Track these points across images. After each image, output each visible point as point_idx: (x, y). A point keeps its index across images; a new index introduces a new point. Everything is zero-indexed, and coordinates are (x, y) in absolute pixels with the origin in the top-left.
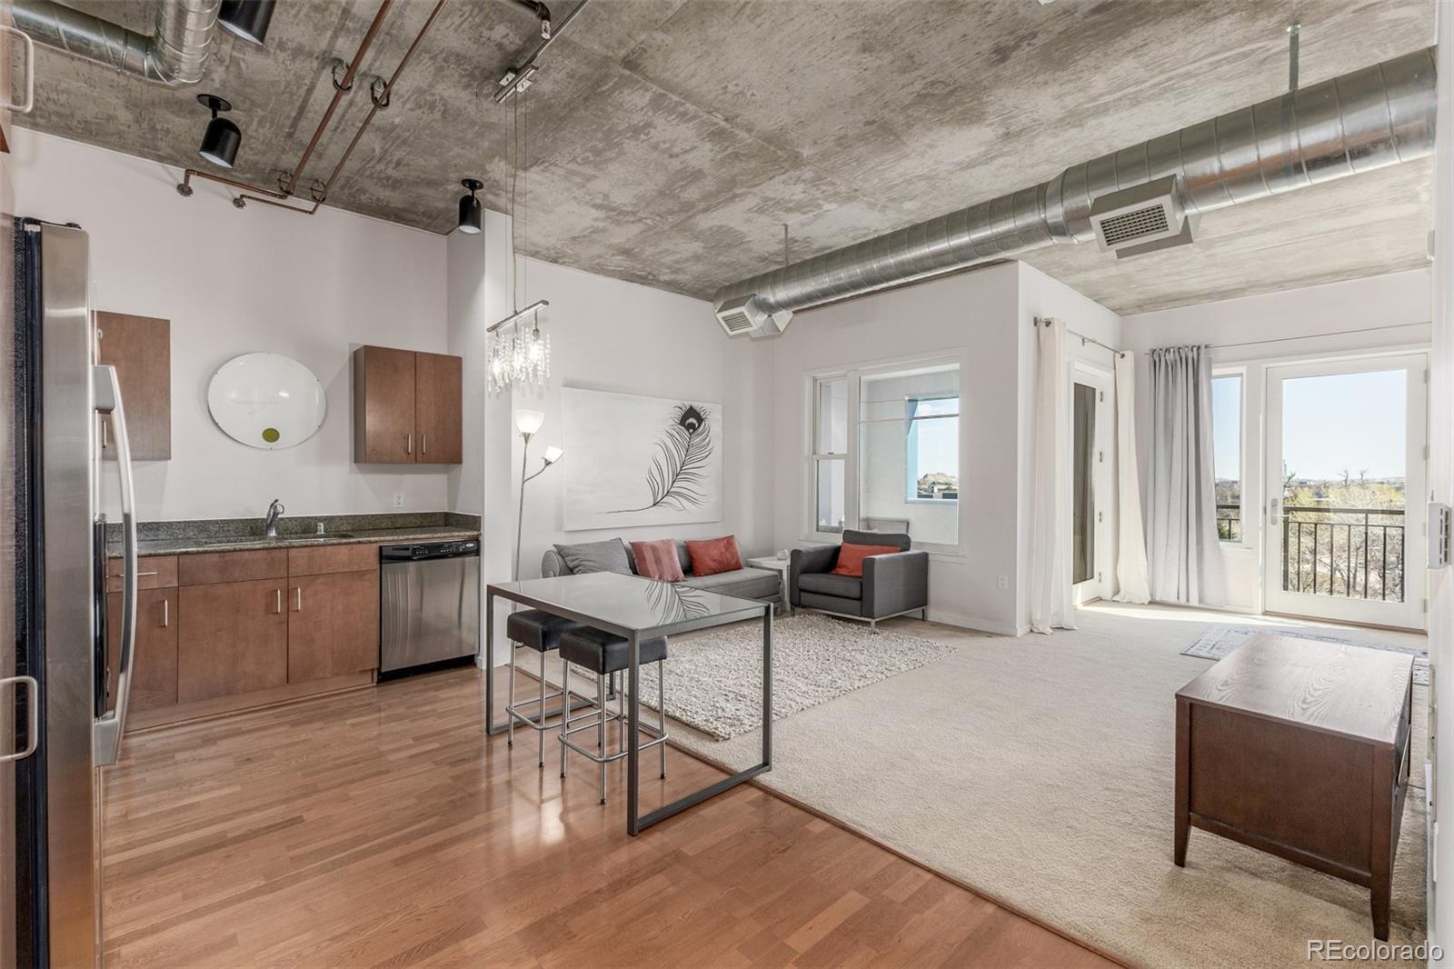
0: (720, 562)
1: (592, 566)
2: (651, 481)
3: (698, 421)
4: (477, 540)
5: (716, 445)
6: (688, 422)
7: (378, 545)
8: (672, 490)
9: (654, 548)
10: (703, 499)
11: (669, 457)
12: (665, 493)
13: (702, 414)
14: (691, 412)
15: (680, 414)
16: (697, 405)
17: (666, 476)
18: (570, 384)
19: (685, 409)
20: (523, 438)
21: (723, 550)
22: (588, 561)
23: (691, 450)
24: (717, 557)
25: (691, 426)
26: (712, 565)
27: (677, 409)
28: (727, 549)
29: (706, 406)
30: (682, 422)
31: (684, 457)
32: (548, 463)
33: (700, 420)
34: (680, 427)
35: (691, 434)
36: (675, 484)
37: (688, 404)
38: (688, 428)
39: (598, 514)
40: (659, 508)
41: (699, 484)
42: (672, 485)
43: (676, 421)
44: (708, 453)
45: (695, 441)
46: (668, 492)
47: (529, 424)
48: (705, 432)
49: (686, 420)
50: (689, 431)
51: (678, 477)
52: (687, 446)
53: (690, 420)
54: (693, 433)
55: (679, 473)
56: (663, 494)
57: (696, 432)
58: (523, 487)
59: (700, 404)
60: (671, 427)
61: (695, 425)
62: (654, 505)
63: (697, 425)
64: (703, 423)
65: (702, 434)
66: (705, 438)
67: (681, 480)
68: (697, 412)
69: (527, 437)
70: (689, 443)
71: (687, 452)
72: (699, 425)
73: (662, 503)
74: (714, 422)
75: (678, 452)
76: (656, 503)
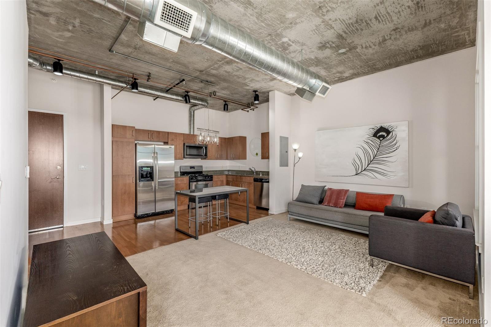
2: (354, 163)
5: (402, 143)
6: (378, 136)
7: (255, 177)
8: (367, 168)
10: (389, 173)
11: (365, 151)
12: (363, 169)
13: (390, 129)
14: (382, 129)
15: (373, 132)
16: (385, 125)
17: (363, 162)
18: (320, 130)
19: (376, 129)
20: (294, 151)
23: (381, 149)
27: (371, 130)
29: (393, 124)
30: (375, 135)
31: (376, 152)
32: (300, 158)
33: (388, 132)
34: (373, 138)
35: (381, 141)
36: (370, 166)
37: (379, 126)
38: (379, 138)
39: (328, 176)
40: (360, 176)
41: (388, 166)
42: (368, 166)
43: (371, 135)
44: (395, 149)
45: (385, 143)
46: (365, 169)
47: (296, 146)
48: (392, 138)
49: (378, 134)
50: (380, 139)
51: (372, 162)
52: (378, 147)
53: (381, 134)
54: (382, 140)
55: (372, 160)
56: (362, 170)
57: (385, 139)
58: (294, 166)
59: (388, 124)
60: (367, 139)
61: (384, 136)
62: (356, 175)
63: (386, 135)
64: (391, 133)
65: (390, 139)
66: (393, 142)
67: (373, 164)
68: (386, 129)
69: (295, 150)
70: (380, 145)
71: (378, 150)
72: (388, 135)
73: (361, 174)
74: (401, 132)
75: (372, 150)
76: (358, 174)
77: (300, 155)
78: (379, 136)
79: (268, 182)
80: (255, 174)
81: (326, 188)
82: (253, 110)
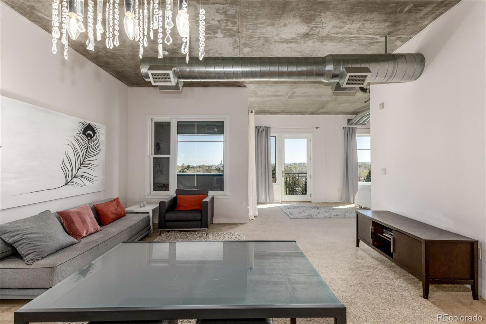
0: (116, 214)
1: (36, 237)
2: (64, 168)
5: (103, 147)
6: (86, 134)
8: (78, 174)
9: (79, 214)
10: (95, 179)
11: (76, 152)
13: (95, 129)
14: (89, 127)
15: (82, 127)
16: (93, 124)
17: (74, 166)
19: (86, 125)
21: (116, 207)
22: (32, 233)
23: (89, 150)
24: (114, 211)
25: (89, 136)
26: (113, 216)
27: (81, 125)
28: (118, 206)
29: (97, 124)
30: (84, 132)
31: (85, 153)
33: (94, 133)
34: (83, 135)
35: (89, 140)
36: (80, 170)
37: (87, 122)
38: (87, 136)
40: (70, 186)
41: (94, 170)
42: (78, 171)
43: (80, 131)
44: (98, 152)
45: (91, 144)
46: (75, 175)
48: (97, 140)
49: (86, 132)
50: (88, 139)
51: (81, 166)
52: (87, 147)
53: (89, 132)
54: (90, 139)
55: (82, 163)
56: (72, 176)
57: (92, 139)
60: (77, 135)
61: (91, 135)
62: (66, 184)
64: (96, 134)
65: (95, 141)
66: (97, 144)
67: (83, 168)
68: (92, 127)
70: (88, 145)
71: (87, 151)
72: (94, 136)
73: (72, 182)
74: (101, 135)
75: (82, 150)
76: (68, 183)
78: (88, 134)
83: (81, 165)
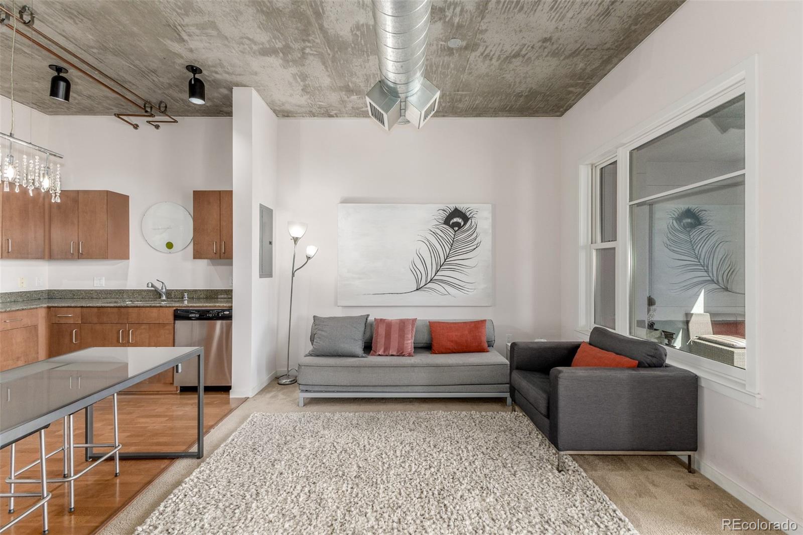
2: (414, 270)
3: (463, 219)
4: (230, 309)
5: (485, 240)
6: (451, 223)
7: (174, 308)
8: (435, 278)
10: (468, 286)
11: (432, 249)
12: (429, 280)
13: (468, 214)
14: (456, 213)
15: (444, 215)
16: (462, 207)
17: (429, 266)
18: (345, 201)
19: (449, 211)
20: (293, 241)
23: (455, 245)
25: (457, 224)
27: (441, 212)
28: (473, 332)
29: (472, 206)
30: (447, 222)
31: (448, 251)
32: (309, 258)
33: (466, 219)
34: (444, 226)
35: (455, 232)
36: (439, 273)
37: (452, 207)
38: (452, 226)
39: (365, 294)
40: (423, 292)
41: (465, 273)
42: (436, 274)
43: (440, 221)
44: (475, 247)
45: (461, 237)
46: (431, 280)
47: (297, 231)
48: (471, 228)
49: (451, 220)
50: (454, 229)
52: (452, 242)
53: (455, 220)
54: (457, 230)
55: (443, 264)
56: (426, 281)
57: (462, 230)
58: (293, 275)
59: (466, 206)
60: (434, 227)
61: (460, 224)
62: (417, 290)
63: (462, 224)
64: (470, 221)
65: (468, 230)
66: (472, 234)
67: (444, 270)
68: (462, 213)
69: (296, 240)
70: (454, 239)
71: (451, 247)
72: (465, 224)
73: (426, 288)
74: (482, 220)
75: (443, 247)
76: (420, 288)
77: (311, 250)
78: (453, 223)
79: (229, 317)
80: (164, 298)
81: (371, 319)
82: (157, 127)
83: (441, 267)
